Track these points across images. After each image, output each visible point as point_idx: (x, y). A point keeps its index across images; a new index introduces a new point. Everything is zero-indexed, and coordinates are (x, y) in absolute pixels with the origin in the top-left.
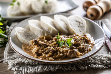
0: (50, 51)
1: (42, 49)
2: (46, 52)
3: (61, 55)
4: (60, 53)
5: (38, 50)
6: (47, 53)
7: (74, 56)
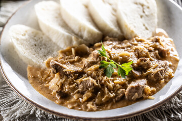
0: (87, 89)
1: (70, 84)
2: (80, 90)
3: (112, 95)
4: (110, 90)
5: (63, 85)
6: (82, 93)
7: (139, 97)
